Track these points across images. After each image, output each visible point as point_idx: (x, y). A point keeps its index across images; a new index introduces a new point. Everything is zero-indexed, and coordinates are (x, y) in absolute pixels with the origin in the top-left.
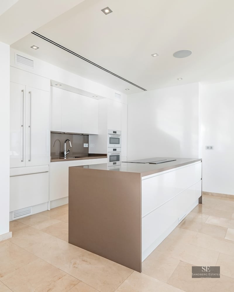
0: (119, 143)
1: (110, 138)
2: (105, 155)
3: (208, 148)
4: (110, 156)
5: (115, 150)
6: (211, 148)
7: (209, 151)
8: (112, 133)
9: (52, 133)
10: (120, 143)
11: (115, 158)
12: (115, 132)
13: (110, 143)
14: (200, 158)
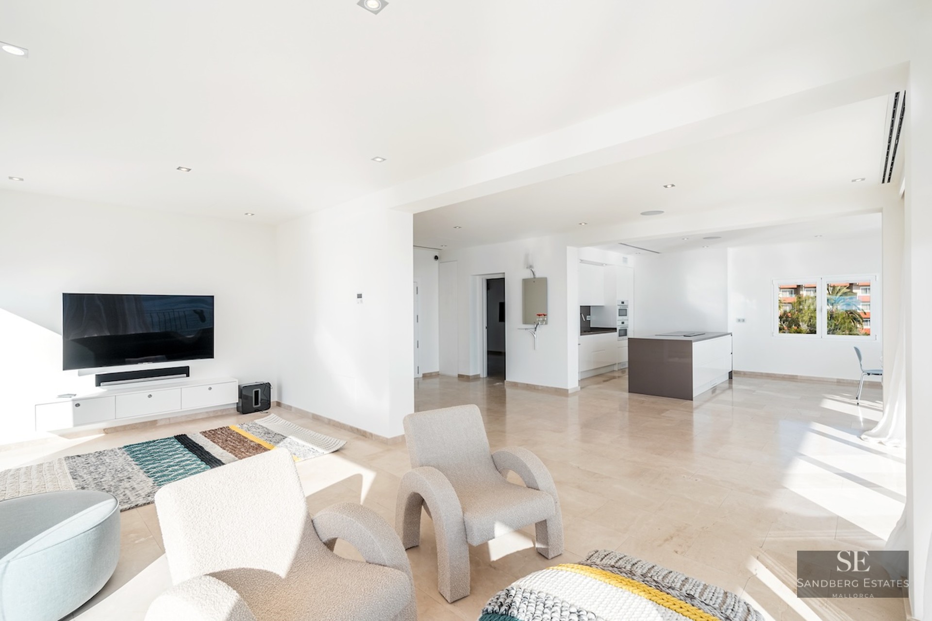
0: (626, 315)
1: (619, 310)
2: (614, 330)
3: (739, 320)
4: (620, 330)
5: (623, 323)
6: (744, 320)
7: (741, 324)
8: (620, 304)
9: (581, 306)
10: (628, 315)
11: (622, 332)
12: (623, 303)
13: (619, 315)
14: (729, 332)
